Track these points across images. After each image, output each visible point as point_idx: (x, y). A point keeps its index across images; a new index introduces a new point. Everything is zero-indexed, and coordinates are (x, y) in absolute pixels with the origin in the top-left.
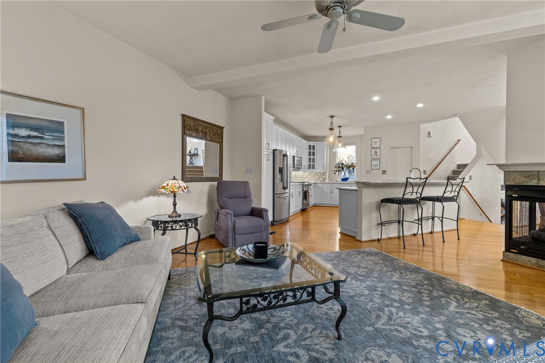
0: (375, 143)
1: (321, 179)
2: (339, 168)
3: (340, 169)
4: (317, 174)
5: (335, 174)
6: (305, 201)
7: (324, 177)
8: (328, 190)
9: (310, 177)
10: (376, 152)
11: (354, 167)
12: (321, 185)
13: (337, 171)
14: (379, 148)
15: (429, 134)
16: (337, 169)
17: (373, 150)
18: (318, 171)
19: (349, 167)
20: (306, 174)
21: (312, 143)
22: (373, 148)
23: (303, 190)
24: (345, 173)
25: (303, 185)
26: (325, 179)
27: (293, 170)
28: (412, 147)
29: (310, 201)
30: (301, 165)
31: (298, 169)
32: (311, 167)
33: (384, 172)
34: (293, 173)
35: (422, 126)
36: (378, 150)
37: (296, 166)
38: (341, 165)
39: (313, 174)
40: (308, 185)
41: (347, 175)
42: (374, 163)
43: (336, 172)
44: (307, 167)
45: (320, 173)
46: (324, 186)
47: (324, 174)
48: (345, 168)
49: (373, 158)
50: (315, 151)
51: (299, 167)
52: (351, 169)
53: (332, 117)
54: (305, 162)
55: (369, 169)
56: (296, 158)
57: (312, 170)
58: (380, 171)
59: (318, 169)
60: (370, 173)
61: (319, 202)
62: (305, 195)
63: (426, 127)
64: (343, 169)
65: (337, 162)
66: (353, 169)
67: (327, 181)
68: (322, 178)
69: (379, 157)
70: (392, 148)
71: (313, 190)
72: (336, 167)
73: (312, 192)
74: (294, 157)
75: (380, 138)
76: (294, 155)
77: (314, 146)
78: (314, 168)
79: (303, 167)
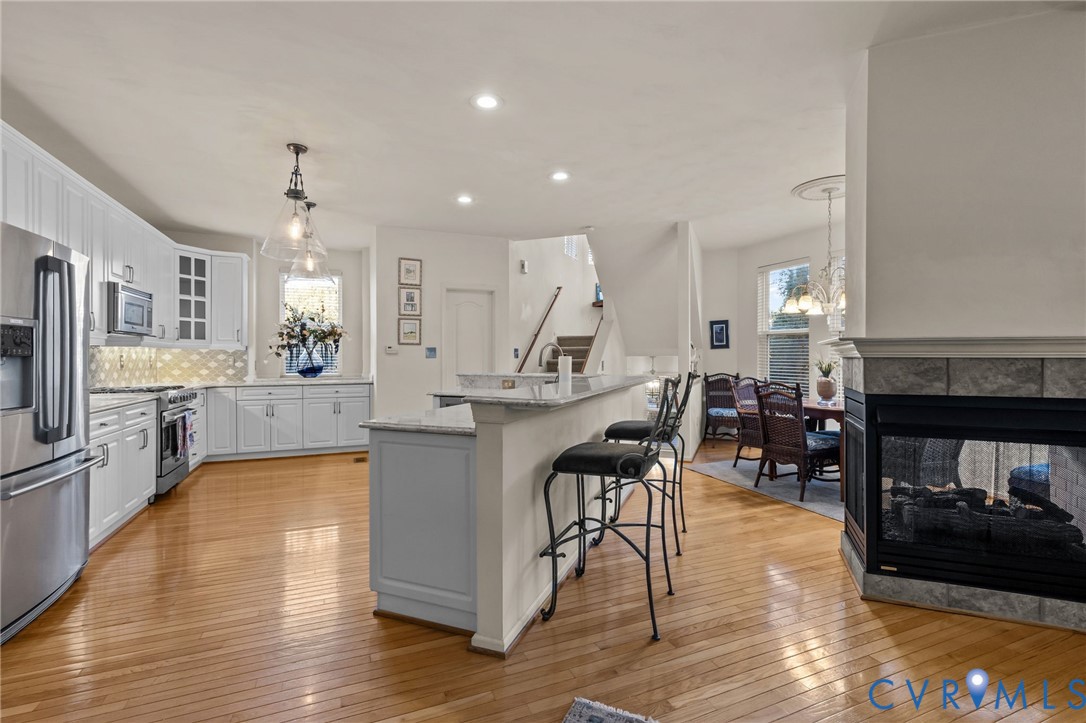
0: (408, 271)
1: (230, 372)
2: (291, 337)
3: (294, 342)
4: (213, 354)
5: (279, 355)
6: (169, 461)
7: (239, 364)
8: (258, 409)
9: (185, 365)
10: (410, 298)
11: (340, 335)
12: (230, 394)
13: (283, 347)
14: (418, 287)
15: (523, 266)
16: (285, 342)
17: (404, 292)
18: (215, 346)
19: (322, 337)
20: (167, 357)
21: (194, 252)
22: (402, 285)
23: (160, 418)
24: (310, 354)
25: (158, 400)
26: (244, 371)
27: (109, 343)
28: (492, 293)
29: (191, 451)
30: (150, 324)
31: (136, 336)
32: (192, 329)
33: (432, 351)
34: (109, 354)
35: (514, 245)
36: (416, 293)
37: (121, 326)
38: (298, 329)
39: (195, 357)
40: (183, 399)
41: (317, 359)
42: (406, 326)
43: (280, 351)
44: (173, 329)
45: (225, 352)
46: (242, 394)
47: (238, 356)
48: (311, 339)
49: (403, 312)
50: (207, 279)
51: (139, 329)
52: (330, 341)
53: (299, 149)
54: (167, 313)
55: (394, 344)
56: (122, 297)
57: (192, 342)
58: (422, 350)
59: (220, 339)
60: (396, 354)
61: (224, 448)
62: (171, 438)
63: (520, 248)
64: (304, 340)
65: (283, 321)
66: (336, 341)
67: (250, 378)
68: (234, 367)
69: (418, 313)
70: (448, 290)
71: (201, 412)
72: (281, 335)
73: (196, 423)
74: (112, 289)
75: (420, 261)
76: (113, 279)
77: (200, 264)
78: (201, 335)
79: (155, 330)
